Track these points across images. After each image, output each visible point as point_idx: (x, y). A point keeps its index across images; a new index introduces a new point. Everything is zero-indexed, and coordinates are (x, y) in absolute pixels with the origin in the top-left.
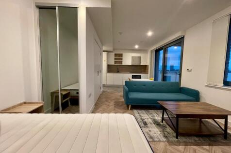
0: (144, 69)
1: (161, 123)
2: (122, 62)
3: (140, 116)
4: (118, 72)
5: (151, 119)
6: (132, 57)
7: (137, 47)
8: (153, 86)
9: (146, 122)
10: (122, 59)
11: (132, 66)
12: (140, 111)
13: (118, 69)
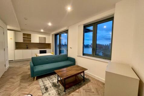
0: (48, 46)
1: (57, 84)
2: (31, 40)
3: (44, 83)
4: (27, 48)
5: (51, 83)
6: (39, 37)
7: (42, 31)
8: (53, 58)
9: (47, 87)
10: (30, 38)
11: (39, 43)
12: (43, 79)
13: (27, 46)
